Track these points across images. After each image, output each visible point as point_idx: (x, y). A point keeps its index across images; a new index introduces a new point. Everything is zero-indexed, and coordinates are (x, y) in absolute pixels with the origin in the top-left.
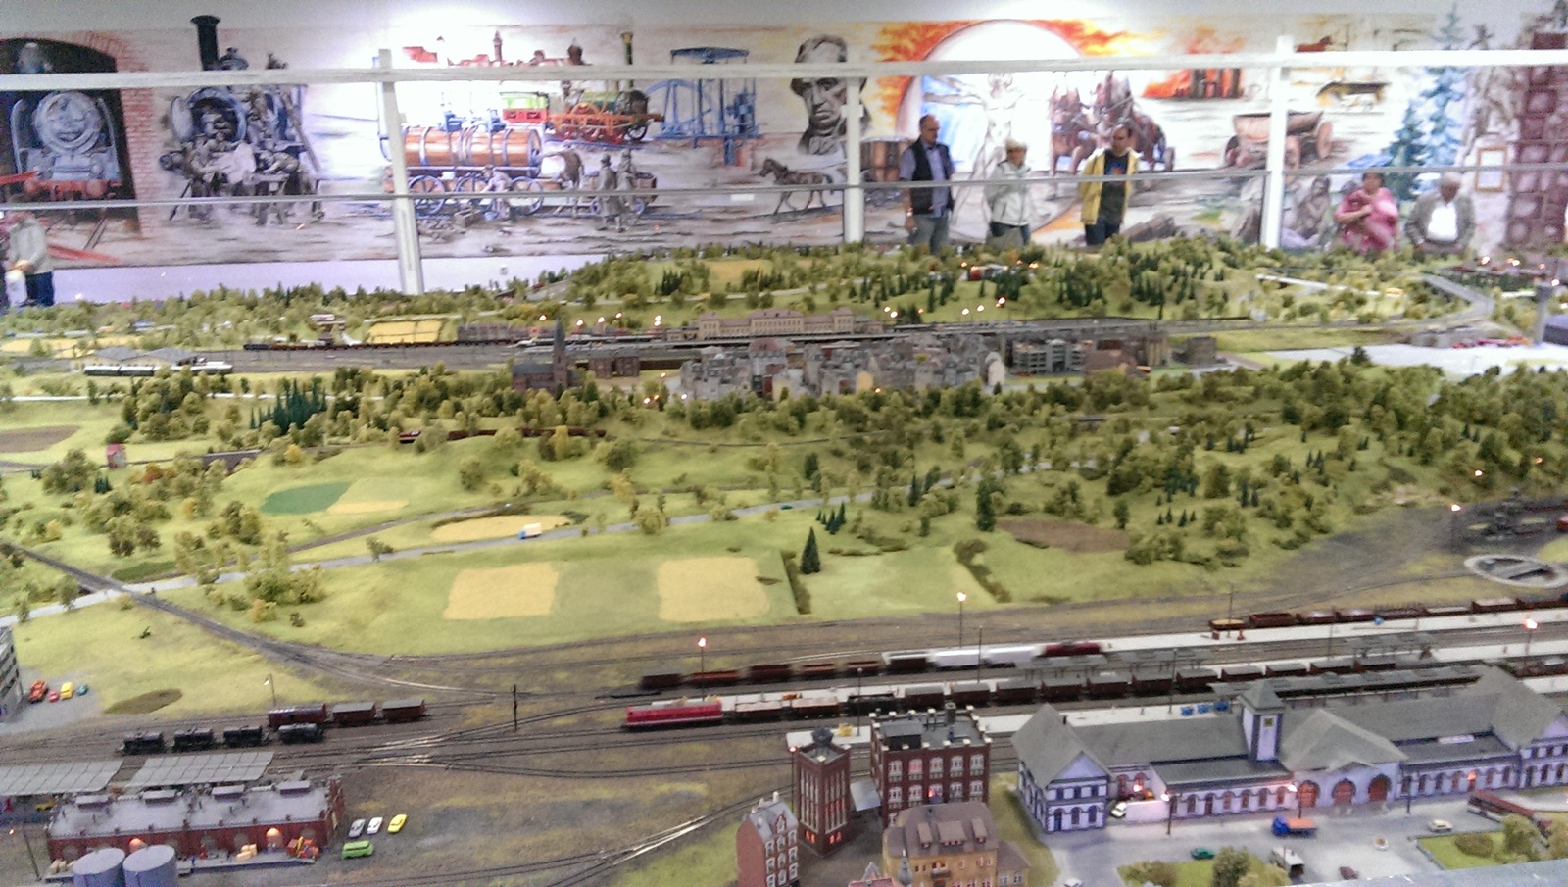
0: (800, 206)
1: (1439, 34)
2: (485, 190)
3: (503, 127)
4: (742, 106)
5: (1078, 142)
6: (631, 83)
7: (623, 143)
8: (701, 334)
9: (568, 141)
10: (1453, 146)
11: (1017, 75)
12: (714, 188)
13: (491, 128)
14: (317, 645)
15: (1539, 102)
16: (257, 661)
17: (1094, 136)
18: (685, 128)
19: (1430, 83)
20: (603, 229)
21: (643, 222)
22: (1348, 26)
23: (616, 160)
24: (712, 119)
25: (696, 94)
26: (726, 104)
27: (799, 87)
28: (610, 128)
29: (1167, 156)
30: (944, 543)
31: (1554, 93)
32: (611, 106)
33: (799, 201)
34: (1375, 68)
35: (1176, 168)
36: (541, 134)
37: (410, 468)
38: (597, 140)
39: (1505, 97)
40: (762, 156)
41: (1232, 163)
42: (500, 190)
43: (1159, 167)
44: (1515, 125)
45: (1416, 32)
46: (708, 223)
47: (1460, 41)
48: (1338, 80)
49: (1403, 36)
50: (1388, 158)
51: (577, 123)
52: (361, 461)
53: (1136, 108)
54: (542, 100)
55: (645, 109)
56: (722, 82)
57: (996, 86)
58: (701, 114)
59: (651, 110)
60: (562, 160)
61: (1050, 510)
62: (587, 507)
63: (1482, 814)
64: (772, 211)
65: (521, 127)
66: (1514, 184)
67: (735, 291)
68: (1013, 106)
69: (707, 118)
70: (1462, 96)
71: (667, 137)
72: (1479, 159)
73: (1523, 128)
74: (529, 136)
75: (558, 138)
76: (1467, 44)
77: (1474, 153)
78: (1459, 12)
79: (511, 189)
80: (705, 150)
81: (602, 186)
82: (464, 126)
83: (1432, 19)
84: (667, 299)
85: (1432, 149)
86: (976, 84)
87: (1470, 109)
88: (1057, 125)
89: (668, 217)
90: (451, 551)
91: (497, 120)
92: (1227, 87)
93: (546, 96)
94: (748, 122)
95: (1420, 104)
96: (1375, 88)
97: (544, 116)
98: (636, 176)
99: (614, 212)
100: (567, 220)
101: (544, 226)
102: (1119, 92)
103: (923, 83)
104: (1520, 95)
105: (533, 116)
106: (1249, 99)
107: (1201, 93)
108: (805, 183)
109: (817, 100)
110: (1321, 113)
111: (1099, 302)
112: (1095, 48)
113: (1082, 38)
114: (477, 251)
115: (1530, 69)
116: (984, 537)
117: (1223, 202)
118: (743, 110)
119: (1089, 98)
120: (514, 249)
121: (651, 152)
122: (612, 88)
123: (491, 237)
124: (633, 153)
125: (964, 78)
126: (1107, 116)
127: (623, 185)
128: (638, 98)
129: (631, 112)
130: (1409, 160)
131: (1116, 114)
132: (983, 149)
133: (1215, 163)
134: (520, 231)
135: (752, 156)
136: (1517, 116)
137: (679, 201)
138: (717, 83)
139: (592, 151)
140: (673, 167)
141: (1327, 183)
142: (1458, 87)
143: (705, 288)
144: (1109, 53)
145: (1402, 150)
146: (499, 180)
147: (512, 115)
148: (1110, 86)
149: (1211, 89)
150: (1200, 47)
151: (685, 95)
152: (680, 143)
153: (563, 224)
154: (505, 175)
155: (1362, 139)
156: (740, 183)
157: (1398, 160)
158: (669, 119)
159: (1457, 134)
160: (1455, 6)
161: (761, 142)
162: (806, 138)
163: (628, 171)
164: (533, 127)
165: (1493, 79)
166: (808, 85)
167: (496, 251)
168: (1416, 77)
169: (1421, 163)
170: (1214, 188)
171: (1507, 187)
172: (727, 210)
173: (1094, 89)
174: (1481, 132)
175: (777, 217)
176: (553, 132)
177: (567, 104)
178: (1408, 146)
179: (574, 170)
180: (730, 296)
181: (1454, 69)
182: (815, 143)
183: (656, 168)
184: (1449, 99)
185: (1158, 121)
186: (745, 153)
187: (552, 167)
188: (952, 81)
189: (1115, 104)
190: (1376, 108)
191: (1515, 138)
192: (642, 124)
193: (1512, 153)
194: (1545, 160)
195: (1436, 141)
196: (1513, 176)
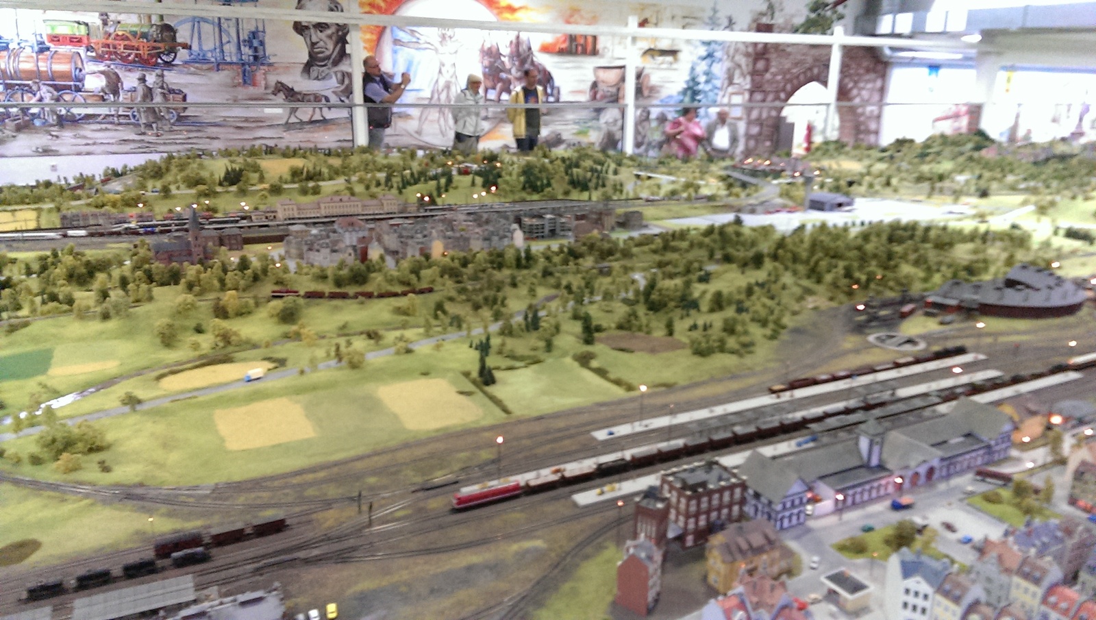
0: (306, 118)
1: (707, 21)
2: (34, 101)
3: (48, 49)
4: (255, 40)
5: (500, 80)
6: (161, 17)
7: (156, 65)
8: (280, 215)
9: (108, 62)
10: (716, 91)
11: (458, 31)
12: (236, 102)
13: (36, 48)
14: (141, 485)
15: (761, 65)
16: (92, 505)
17: (509, 76)
18: (209, 55)
19: (703, 51)
20: (144, 134)
21: (175, 128)
22: (658, 12)
23: (151, 79)
24: (230, 49)
25: (217, 29)
26: (241, 38)
27: (299, 28)
28: (144, 52)
29: (555, 92)
30: (564, 354)
31: (768, 60)
32: (144, 35)
33: (305, 113)
34: (673, 40)
35: (561, 100)
36: (83, 56)
37: (102, 333)
38: (134, 61)
39: (743, 61)
40: (273, 79)
41: (594, 98)
42: (47, 100)
43: (551, 99)
44: (748, 78)
45: (694, 18)
46: (232, 130)
47: (719, 25)
48: (652, 47)
49: (687, 20)
50: (681, 97)
51: (115, 48)
52: (54, 331)
53: (535, 59)
54: (83, 28)
55: (174, 38)
56: (237, 20)
57: (443, 37)
58: (222, 44)
59: (179, 40)
60: (103, 77)
61: (620, 327)
62: (281, 351)
63: (983, 481)
64: (283, 122)
65: (65, 49)
66: (749, 115)
67: (286, 183)
68: (456, 52)
69: (226, 48)
70: (720, 60)
71: (194, 61)
72: (730, 99)
73: (753, 80)
74: (72, 57)
75: (99, 59)
76: (723, 27)
77: (727, 95)
78: (718, 7)
79: (58, 100)
80: (226, 72)
81: (139, 99)
82: (11, 47)
83: (703, 10)
84: (234, 188)
85: (705, 92)
86: (429, 34)
87: (725, 69)
88: (486, 67)
89: (198, 125)
90: (195, 397)
91: (42, 43)
92: (590, 48)
93: (87, 25)
94: (261, 53)
95: (698, 64)
96: (673, 53)
97: (85, 40)
98: (169, 92)
99: (151, 119)
100: (109, 126)
101: (88, 131)
102: (523, 47)
103: (392, 31)
104: (750, 60)
105: (74, 40)
106: (602, 56)
107: (574, 50)
108: (309, 101)
109: (314, 39)
110: (644, 68)
111: (550, 189)
112: (507, 15)
113: (498, 8)
114: (28, 152)
115: (755, 44)
116: (589, 348)
117: (590, 124)
118: (255, 43)
119: (505, 50)
120: (63, 150)
121: (181, 72)
122: (145, 21)
123: (41, 140)
124: (166, 73)
125: (421, 30)
126: (517, 63)
127: (158, 99)
128: (168, 30)
129: (162, 40)
130: (693, 99)
131: (523, 62)
132: (437, 81)
133: (584, 98)
134: (67, 135)
135: (265, 79)
136: (749, 73)
137: (207, 113)
138: (234, 21)
139: (130, 70)
140: (201, 85)
141: (649, 113)
142: (718, 54)
143: (262, 179)
144: (516, 19)
145: (689, 93)
146: (46, 92)
147: (55, 39)
148: (518, 43)
149: (580, 48)
150: (572, 20)
151: (207, 28)
152: (205, 67)
153: (107, 129)
154: (51, 89)
155: (667, 85)
156: (256, 99)
157: (687, 99)
158: (195, 47)
159: (718, 83)
160: (715, 4)
161: (271, 68)
162: (307, 67)
163: (162, 87)
164: (75, 49)
165: (737, 50)
166: (307, 28)
167: (46, 152)
168: (696, 47)
169: (699, 101)
170: (584, 114)
171: (745, 117)
172: (247, 120)
173: (508, 44)
174: (731, 83)
175: (288, 126)
176: (94, 54)
177: (106, 33)
178: (692, 90)
179: (114, 85)
180: (285, 186)
181: (715, 42)
182: (315, 71)
183: (186, 86)
184: (713, 62)
185: (549, 68)
186: (259, 76)
187: (95, 83)
188: (413, 31)
189: (522, 55)
190: (675, 66)
191: (748, 87)
192: (172, 51)
193: (747, 96)
194: (764, 101)
195: (708, 87)
196: (749, 110)
